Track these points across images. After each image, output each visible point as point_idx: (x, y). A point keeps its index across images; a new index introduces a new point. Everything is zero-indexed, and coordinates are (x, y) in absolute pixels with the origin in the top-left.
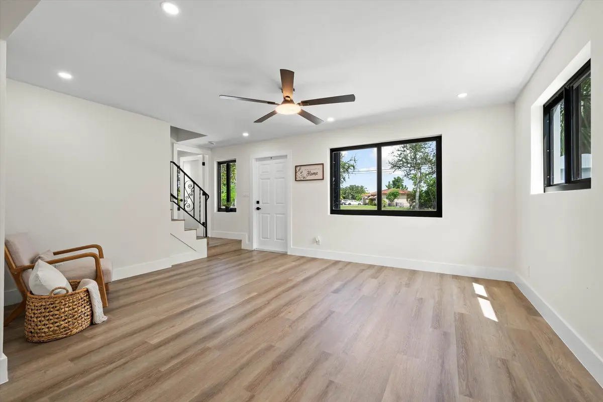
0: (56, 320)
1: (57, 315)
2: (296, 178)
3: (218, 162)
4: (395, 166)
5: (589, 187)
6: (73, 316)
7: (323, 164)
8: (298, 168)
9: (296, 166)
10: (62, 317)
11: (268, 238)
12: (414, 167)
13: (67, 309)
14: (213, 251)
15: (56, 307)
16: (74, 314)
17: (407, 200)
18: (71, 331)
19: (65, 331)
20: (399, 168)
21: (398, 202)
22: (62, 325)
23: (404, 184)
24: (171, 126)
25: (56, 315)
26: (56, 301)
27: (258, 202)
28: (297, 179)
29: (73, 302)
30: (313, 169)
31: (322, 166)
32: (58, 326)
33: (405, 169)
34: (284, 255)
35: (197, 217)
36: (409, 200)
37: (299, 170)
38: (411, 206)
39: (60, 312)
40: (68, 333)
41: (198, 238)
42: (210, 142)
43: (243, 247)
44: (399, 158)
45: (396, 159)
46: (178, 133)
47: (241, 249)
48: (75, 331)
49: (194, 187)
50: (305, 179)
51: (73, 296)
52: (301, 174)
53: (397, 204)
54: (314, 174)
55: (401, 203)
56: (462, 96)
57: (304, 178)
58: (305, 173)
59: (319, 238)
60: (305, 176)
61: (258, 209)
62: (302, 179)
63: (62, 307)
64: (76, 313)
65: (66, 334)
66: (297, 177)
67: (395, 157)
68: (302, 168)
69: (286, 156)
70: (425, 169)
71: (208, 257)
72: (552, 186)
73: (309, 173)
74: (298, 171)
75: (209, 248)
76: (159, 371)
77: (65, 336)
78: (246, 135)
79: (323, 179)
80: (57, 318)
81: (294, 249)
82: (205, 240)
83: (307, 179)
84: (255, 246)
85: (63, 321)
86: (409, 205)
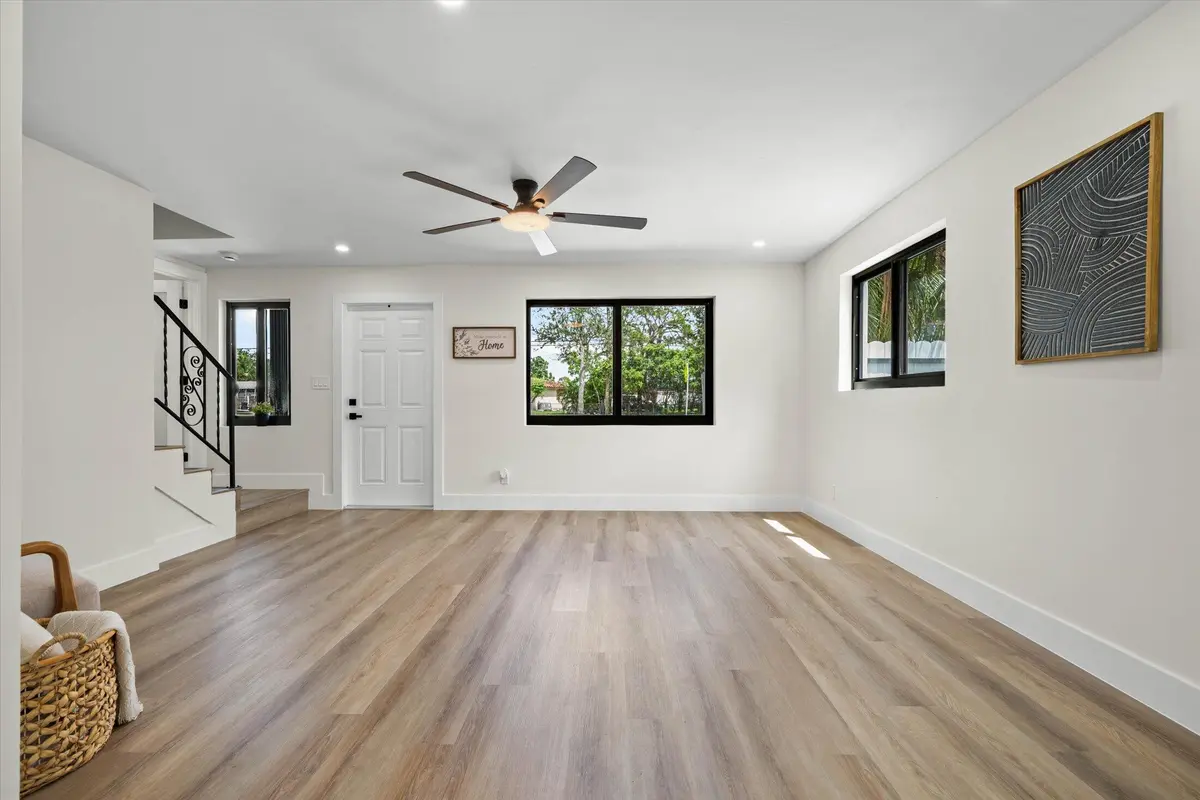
0: (45, 731)
1: (48, 714)
2: (454, 353)
3: (228, 303)
4: (545, 336)
5: (942, 384)
6: (89, 712)
7: (514, 328)
8: (459, 333)
9: (454, 328)
10: (62, 719)
11: (381, 481)
12: (577, 341)
13: (74, 694)
14: (248, 521)
15: (43, 694)
16: (91, 704)
17: (558, 399)
18: (85, 753)
19: (69, 756)
20: (552, 340)
21: (541, 401)
22: (63, 739)
23: (549, 370)
24: (154, 205)
25: (44, 716)
26: (44, 677)
27: (353, 402)
28: (456, 355)
29: (89, 671)
30: (494, 337)
31: (512, 331)
32: (51, 747)
33: (562, 343)
34: (426, 514)
35: (212, 439)
36: (561, 398)
37: (461, 337)
38: (564, 408)
39: (58, 706)
40: (76, 760)
41: (215, 490)
42: (223, 253)
43: (313, 504)
44: (551, 321)
45: (547, 323)
46: (168, 223)
47: (307, 512)
48: (92, 750)
49: (204, 365)
50: (474, 356)
51: (87, 655)
52: (467, 344)
53: (539, 406)
54: (496, 345)
55: (547, 405)
56: (759, 244)
57: (473, 353)
58: (475, 344)
59: (507, 472)
60: (475, 349)
61: (353, 416)
62: (469, 355)
63: (63, 689)
64: (95, 702)
65: (72, 764)
66: (456, 350)
67: (545, 319)
68: (469, 333)
69: (430, 306)
70: (596, 346)
71: (240, 536)
72: (861, 380)
73: (484, 344)
74: (458, 337)
75: (241, 514)
76: (446, 748)
77: (69, 769)
78: (342, 248)
79: (515, 357)
80: (52, 724)
81: (449, 498)
82: (232, 494)
83: (478, 356)
84: (347, 500)
85: (65, 729)
86: (561, 407)
